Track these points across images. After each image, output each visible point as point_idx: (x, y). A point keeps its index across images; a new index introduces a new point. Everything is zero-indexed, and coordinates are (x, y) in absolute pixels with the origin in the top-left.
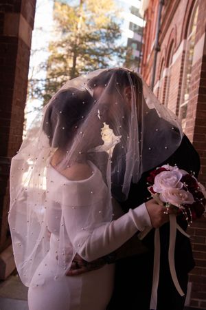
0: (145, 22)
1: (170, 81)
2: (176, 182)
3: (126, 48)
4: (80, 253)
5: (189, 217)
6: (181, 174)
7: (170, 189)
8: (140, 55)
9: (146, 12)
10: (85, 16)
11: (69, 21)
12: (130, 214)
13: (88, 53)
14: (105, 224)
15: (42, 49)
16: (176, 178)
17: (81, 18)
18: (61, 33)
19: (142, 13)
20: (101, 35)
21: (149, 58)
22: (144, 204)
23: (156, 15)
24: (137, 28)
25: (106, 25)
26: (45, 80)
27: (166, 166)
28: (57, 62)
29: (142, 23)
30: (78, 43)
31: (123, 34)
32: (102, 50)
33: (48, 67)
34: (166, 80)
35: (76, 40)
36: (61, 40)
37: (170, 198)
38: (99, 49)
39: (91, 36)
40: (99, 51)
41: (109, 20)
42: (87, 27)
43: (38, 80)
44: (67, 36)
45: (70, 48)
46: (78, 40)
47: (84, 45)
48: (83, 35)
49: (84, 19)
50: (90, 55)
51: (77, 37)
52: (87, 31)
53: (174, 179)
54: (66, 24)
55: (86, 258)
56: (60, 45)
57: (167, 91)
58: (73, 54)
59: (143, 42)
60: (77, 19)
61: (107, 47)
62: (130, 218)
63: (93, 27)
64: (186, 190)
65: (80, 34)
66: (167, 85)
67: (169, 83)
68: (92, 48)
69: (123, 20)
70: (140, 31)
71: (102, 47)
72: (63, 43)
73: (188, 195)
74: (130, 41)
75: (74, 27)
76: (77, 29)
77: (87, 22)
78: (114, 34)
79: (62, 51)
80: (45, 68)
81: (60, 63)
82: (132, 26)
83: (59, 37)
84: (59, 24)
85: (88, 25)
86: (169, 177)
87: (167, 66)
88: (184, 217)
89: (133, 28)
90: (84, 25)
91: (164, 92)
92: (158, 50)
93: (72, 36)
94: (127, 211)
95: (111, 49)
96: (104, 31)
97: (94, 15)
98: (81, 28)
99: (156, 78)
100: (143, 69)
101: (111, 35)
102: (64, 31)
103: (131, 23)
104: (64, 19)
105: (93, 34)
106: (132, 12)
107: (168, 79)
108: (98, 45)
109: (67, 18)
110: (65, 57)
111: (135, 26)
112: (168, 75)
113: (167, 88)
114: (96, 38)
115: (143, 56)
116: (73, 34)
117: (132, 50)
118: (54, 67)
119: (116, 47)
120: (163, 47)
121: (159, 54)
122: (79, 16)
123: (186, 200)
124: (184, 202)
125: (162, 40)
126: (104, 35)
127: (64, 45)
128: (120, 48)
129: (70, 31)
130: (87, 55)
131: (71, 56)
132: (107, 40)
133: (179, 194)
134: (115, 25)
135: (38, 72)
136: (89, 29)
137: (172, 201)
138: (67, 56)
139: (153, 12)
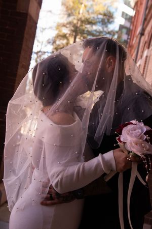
0: (135, 12)
1: (149, 59)
2: (140, 135)
3: (117, 32)
4: (54, 185)
5: (148, 165)
6: (145, 129)
7: (134, 139)
8: (128, 39)
9: (136, 4)
10: (86, 4)
11: (73, 7)
12: (99, 158)
13: (86, 34)
14: (78, 164)
15: (51, 28)
16: (140, 131)
17: (83, 5)
18: (66, 16)
19: (133, 4)
20: (98, 20)
21: (135, 41)
22: (112, 151)
23: (144, 6)
24: (128, 17)
25: (102, 12)
26: (51, 53)
27: (133, 122)
28: (60, 39)
29: (132, 13)
30: (79, 25)
31: (116, 20)
32: (98, 32)
33: (54, 42)
34: (146, 59)
35: (77, 23)
36: (66, 22)
37: (133, 147)
38: (96, 31)
39: (90, 20)
40: (95, 33)
41: (106, 8)
42: (87, 13)
43: (45, 52)
44: (71, 19)
45: (73, 28)
46: (79, 22)
47: (84, 27)
48: (83, 19)
49: (85, 6)
50: (88, 35)
51: (78, 20)
52: (87, 16)
53: (138, 132)
54: (71, 9)
55: (58, 190)
56: (64, 26)
57: (146, 68)
58: (74, 34)
59: (131, 27)
60: (80, 6)
61: (101, 30)
62: (99, 161)
63: (92, 13)
64: (148, 142)
65: (81, 18)
66: (147, 63)
67: (149, 62)
68: (90, 29)
69: (116, 9)
70: (130, 19)
71: (98, 30)
72: (67, 24)
73: (150, 146)
74: (121, 27)
75: (77, 12)
76: (79, 13)
77: (87, 9)
78: (108, 20)
79: (66, 31)
80: (51, 43)
81: (63, 40)
82: (124, 15)
83: (64, 20)
84: (65, 9)
85: (88, 11)
86: (135, 130)
87: (149, 48)
88: (144, 164)
89: (125, 16)
90: (85, 11)
91: (144, 68)
92: (142, 34)
93: (74, 19)
94: (97, 155)
95: (105, 32)
96: (101, 17)
97: (94, 3)
98: (82, 14)
99: (139, 57)
100: (129, 49)
101: (106, 21)
102: (69, 15)
103: (123, 13)
104: (70, 5)
105: (92, 18)
106: (125, 4)
107: (148, 58)
108: (95, 28)
109: (72, 4)
110: (67, 35)
111: (127, 15)
112: (149, 55)
113: (147, 65)
114: (93, 22)
115: (130, 39)
116: (76, 18)
117: (121, 33)
118: (58, 42)
119: (110, 30)
120: (146, 32)
121: (143, 38)
122: (82, 4)
123: (147, 151)
124: (146, 152)
125: (146, 26)
126: (100, 20)
127: (68, 26)
128: (112, 31)
129: (73, 15)
130: (85, 35)
131: (72, 35)
132: (103, 24)
133: (141, 144)
134: (110, 13)
135: (46, 46)
136: (89, 14)
137: (136, 150)
138: (70, 34)
139: (141, 4)
